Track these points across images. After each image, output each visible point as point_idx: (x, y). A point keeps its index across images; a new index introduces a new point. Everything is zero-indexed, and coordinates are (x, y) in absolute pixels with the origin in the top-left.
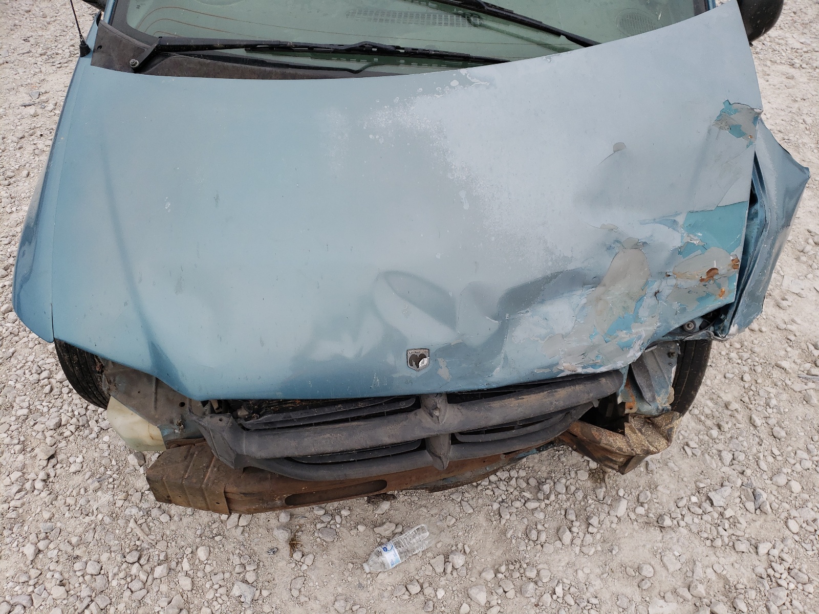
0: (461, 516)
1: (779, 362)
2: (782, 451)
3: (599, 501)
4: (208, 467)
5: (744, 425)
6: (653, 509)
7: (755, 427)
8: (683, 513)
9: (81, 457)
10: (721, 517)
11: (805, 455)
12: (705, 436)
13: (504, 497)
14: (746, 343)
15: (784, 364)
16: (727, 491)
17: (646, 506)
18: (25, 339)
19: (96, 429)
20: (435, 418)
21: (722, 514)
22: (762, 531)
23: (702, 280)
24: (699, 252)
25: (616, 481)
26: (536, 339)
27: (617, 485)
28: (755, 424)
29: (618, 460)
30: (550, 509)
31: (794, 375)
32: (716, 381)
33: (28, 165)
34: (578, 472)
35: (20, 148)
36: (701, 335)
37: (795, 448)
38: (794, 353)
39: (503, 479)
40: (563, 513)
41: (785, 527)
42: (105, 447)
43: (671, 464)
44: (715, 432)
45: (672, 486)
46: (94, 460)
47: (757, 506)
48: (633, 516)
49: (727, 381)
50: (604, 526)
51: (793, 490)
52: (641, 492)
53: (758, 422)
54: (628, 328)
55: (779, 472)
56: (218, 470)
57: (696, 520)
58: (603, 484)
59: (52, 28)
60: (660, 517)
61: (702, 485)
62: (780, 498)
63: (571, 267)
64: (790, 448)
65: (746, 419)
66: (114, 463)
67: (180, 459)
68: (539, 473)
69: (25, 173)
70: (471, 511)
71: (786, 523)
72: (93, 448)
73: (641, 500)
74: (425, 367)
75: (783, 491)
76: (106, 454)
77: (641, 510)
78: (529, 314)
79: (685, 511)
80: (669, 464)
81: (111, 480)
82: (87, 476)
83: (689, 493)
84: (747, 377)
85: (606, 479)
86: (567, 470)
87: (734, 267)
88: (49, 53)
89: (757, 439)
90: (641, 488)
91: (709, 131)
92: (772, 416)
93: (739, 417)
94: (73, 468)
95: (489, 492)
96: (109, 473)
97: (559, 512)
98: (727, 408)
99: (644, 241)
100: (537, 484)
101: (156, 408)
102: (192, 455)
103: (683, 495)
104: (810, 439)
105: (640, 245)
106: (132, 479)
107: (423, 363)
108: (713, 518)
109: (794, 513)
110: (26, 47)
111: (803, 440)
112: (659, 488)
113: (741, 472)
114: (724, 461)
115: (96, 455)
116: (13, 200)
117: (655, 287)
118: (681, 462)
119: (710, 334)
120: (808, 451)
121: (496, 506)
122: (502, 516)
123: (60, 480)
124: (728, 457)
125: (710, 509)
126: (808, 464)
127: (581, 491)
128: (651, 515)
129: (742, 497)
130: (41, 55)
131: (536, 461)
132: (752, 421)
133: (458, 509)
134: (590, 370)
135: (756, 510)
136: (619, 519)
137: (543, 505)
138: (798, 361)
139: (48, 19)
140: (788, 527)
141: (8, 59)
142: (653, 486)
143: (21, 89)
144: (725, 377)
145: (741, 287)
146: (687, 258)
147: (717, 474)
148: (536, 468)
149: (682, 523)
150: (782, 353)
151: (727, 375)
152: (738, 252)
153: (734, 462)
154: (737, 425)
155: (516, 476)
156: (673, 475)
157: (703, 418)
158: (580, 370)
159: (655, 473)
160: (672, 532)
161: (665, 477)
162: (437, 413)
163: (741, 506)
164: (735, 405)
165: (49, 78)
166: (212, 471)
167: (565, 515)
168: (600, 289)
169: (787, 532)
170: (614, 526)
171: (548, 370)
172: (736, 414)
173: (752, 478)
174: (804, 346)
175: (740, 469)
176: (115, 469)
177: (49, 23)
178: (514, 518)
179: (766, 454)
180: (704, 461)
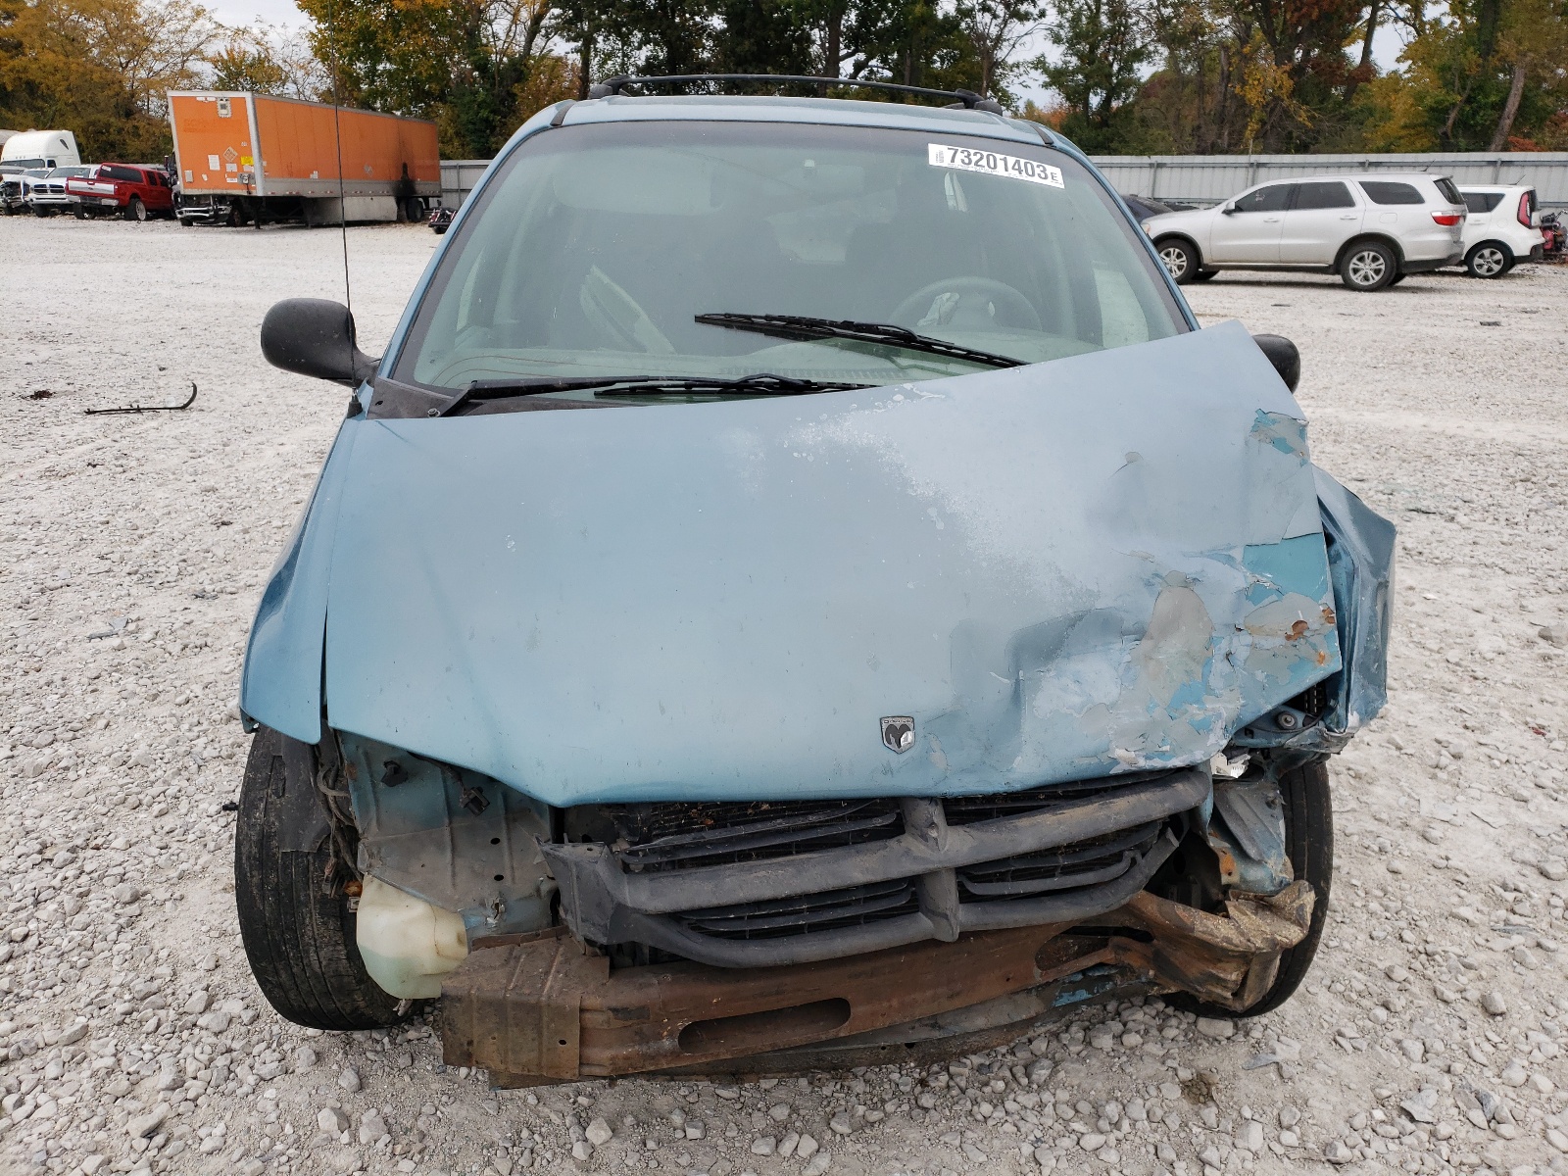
0: (966, 1168)
1: (1454, 910)
2: (1503, 1036)
3: (1210, 1129)
4: (547, 973)
5: (1426, 1001)
6: (1312, 1136)
7: (1446, 1002)
8: (1367, 1137)
9: (222, 1125)
10: (1433, 1140)
11: (1543, 1038)
12: (1367, 1021)
13: (1039, 1134)
14: (1390, 889)
15: (1464, 912)
16: (1430, 1096)
17: (1297, 1129)
18: (106, 954)
19: (251, 1079)
20: (931, 843)
21: (1433, 1134)
22: (1509, 1153)
23: (1288, 637)
24: (1274, 597)
25: (1232, 1097)
26: (1069, 711)
27: (1235, 1103)
28: (1445, 998)
29: (1229, 977)
30: (1126, 1146)
31: (1486, 929)
32: (1359, 944)
33: (107, 712)
34: (1161, 1086)
35: (93, 691)
36: (1309, 736)
37: (1524, 1029)
38: (1476, 899)
39: (1030, 1106)
40: (1152, 1150)
41: (1545, 1142)
42: (270, 1106)
43: (1321, 1066)
44: (1382, 1013)
45: (1334, 1099)
46: (249, 1128)
47: (1490, 1116)
48: (1279, 1150)
49: (1377, 943)
50: (1231, 1166)
51: (1540, 1087)
52: (1282, 1110)
53: (1450, 995)
54: (1198, 701)
55: (1508, 1064)
56: (566, 975)
57: (1393, 1146)
58: (1211, 1103)
59: (146, 542)
60: (1327, 1147)
61: (1385, 1093)
62: (1524, 1102)
63: (1100, 604)
64: (1515, 1030)
65: (1427, 993)
66: (288, 1129)
67: (498, 964)
68: (1093, 1093)
69: (102, 723)
70: (983, 1158)
71: (1545, 1137)
72: (246, 1110)
73: (1286, 1121)
74: (911, 746)
75: (1524, 1092)
76: (272, 1117)
77: (1289, 1138)
78: (1052, 674)
79: (1368, 1135)
80: (1317, 1066)
81: (284, 1159)
82: (236, 1156)
83: (1366, 1106)
84: (1408, 935)
85: (1214, 1094)
86: (1140, 1086)
87: (1329, 620)
88: (142, 571)
89: (1457, 1021)
90: (1280, 1104)
91: (1246, 443)
92: (1468, 987)
93: (1415, 989)
94: (207, 1145)
95: (1009, 1128)
96: (279, 1147)
97: (1143, 1150)
98: (1390, 978)
99: (1194, 576)
100: (1093, 1110)
101: (454, 885)
102: (517, 959)
103: (1357, 1110)
104: (1543, 1015)
105: (1189, 583)
106: (325, 1157)
107: (906, 739)
108: (1421, 1142)
109: (1552, 1120)
110: (105, 565)
111: (1532, 1016)
112: (1310, 1102)
113: (1446, 1069)
114: (1412, 1055)
115: (251, 1120)
116: (80, 760)
117: (1223, 647)
118: (1337, 1062)
119: (1320, 731)
120: (1546, 1031)
121: (1027, 1149)
122: (1042, 1162)
123: (182, 1167)
124: (1416, 1049)
125: (1410, 1126)
126: (1553, 1049)
127: (1174, 1114)
128: (1310, 1145)
129: (1460, 1104)
130: (129, 574)
131: (1082, 1075)
132: (1439, 994)
133: (958, 1158)
134: (1158, 763)
135: (1489, 1122)
136: (1256, 1155)
137: (1112, 1142)
138: (1485, 909)
139: (139, 532)
140: (1550, 1143)
141: (71, 581)
142: (1299, 1101)
143: (93, 618)
144: (1372, 938)
145: (1346, 656)
146: (1261, 605)
147: (1407, 1075)
148: (1085, 1085)
149: (1369, 1152)
150: (1455, 900)
151: (1375, 934)
152: (1329, 600)
153: (1428, 1055)
154: (1415, 1001)
155: (1053, 1100)
156: (1330, 1082)
157: (1354, 996)
158: (1143, 764)
159: (1297, 1080)
160: (1356, 1169)
161: (1318, 1086)
162: (934, 834)
163: (1461, 1118)
164: (1401, 973)
165: (143, 602)
166: (555, 977)
167: (1156, 1154)
168: (1146, 644)
169: (1552, 1151)
170: (1249, 1165)
171: (1094, 761)
172: (1408, 986)
173: (1467, 1076)
174: (1486, 888)
175: (1442, 1064)
176: (291, 1140)
177: (141, 537)
178: (1064, 1164)
179: (1478, 1040)
180: (1378, 1057)
